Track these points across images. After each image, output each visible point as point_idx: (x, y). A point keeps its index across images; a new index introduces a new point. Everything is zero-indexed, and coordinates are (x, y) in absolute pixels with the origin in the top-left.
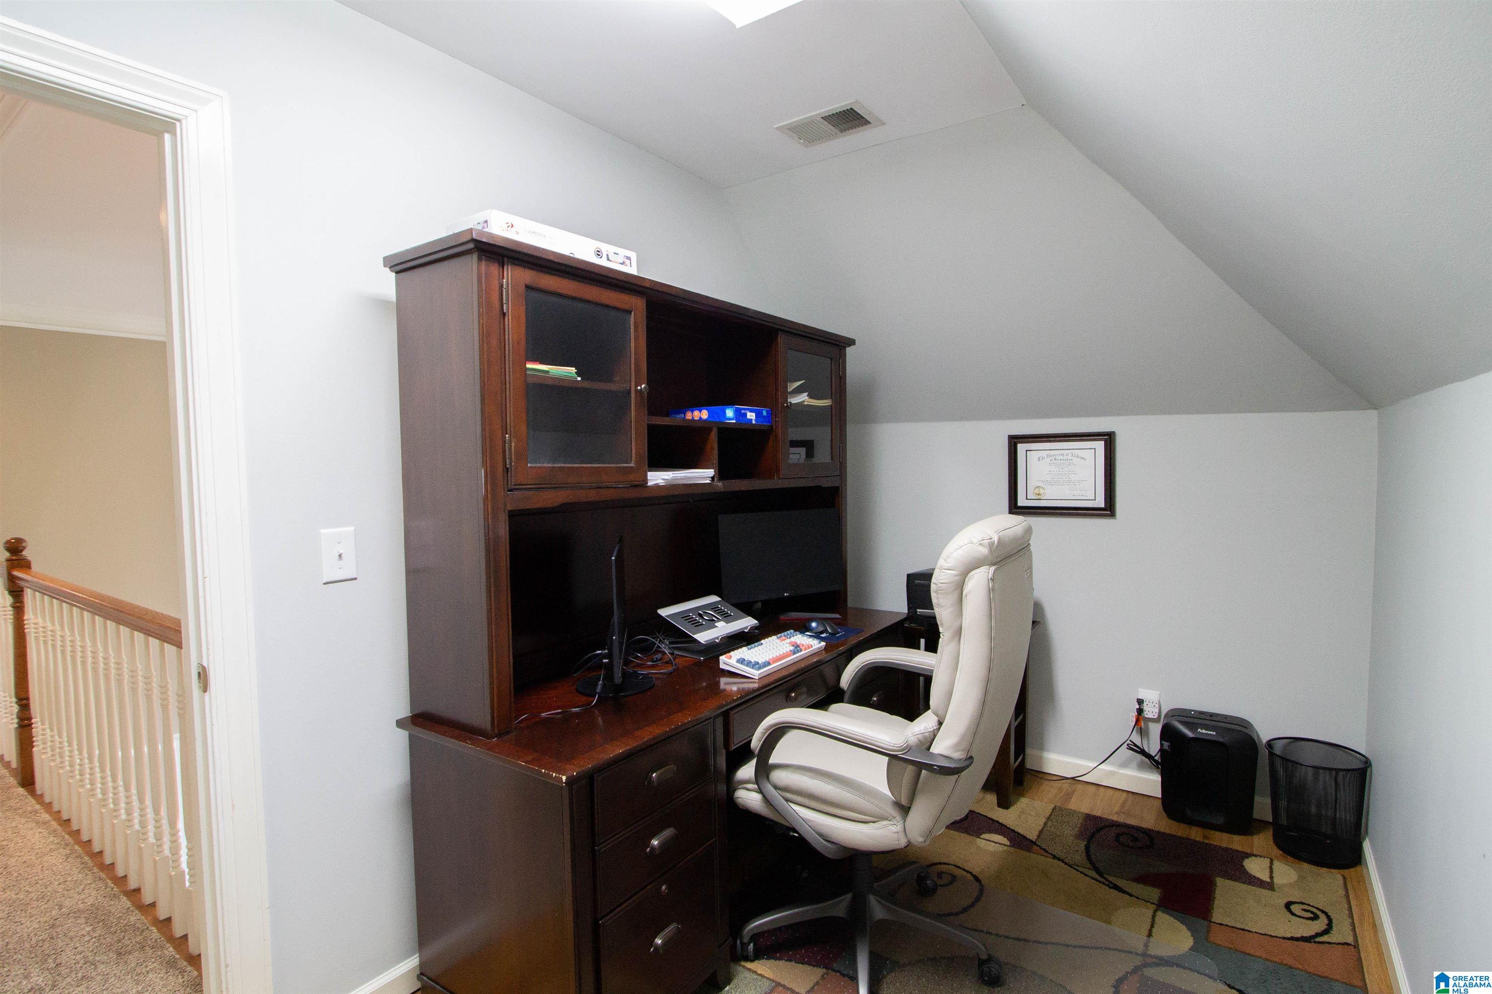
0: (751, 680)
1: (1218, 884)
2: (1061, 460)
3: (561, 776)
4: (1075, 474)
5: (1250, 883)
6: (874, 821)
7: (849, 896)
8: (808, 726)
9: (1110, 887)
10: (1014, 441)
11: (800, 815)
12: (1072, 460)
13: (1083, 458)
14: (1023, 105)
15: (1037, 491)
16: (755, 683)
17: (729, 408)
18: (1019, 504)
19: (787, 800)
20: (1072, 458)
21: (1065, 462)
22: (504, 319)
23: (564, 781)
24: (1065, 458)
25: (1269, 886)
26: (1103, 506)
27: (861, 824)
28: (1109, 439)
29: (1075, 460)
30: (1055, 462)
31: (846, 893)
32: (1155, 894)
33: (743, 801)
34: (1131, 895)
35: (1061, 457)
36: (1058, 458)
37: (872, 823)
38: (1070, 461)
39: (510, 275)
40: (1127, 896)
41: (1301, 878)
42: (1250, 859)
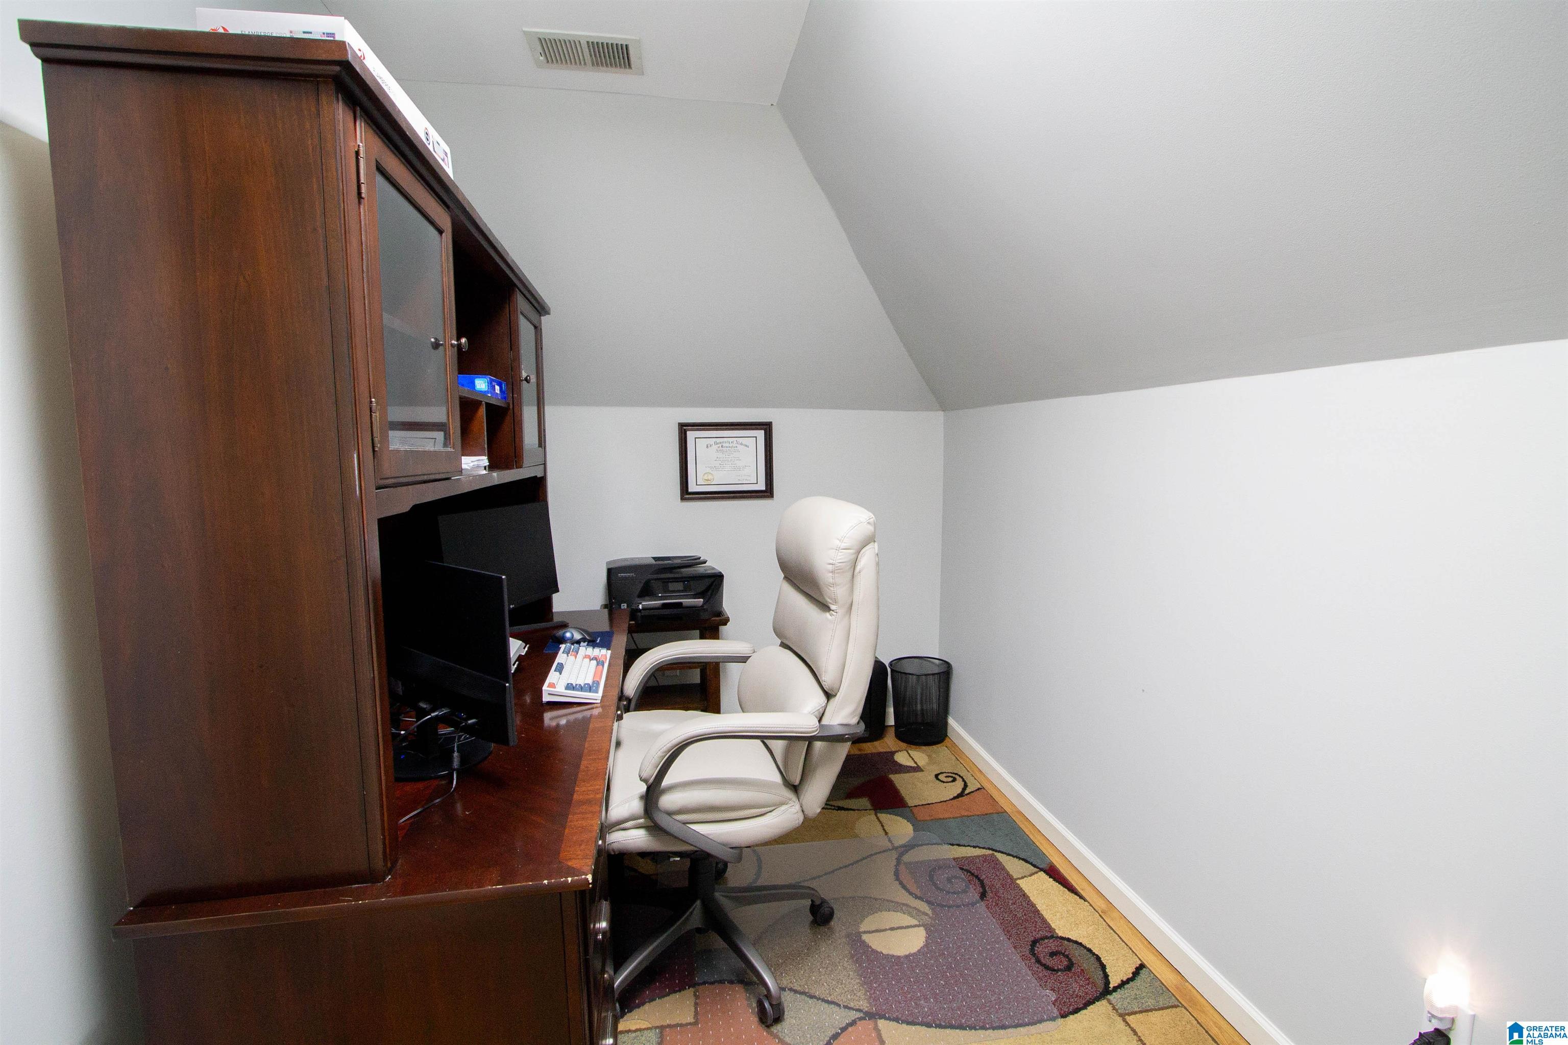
0: (593, 706)
1: (893, 779)
2: (727, 447)
3: (583, 877)
4: (740, 460)
5: (908, 772)
6: (771, 810)
7: (698, 903)
8: (710, 734)
9: (837, 810)
10: (684, 429)
11: (701, 833)
12: (736, 447)
13: (746, 446)
14: (772, 105)
15: (706, 477)
16: (597, 707)
17: (480, 378)
18: (690, 490)
19: (685, 823)
20: (737, 445)
21: (730, 449)
22: (359, 208)
23: (591, 881)
24: (731, 445)
25: (918, 769)
26: (764, 488)
27: (759, 818)
28: (767, 428)
29: (740, 448)
30: (722, 449)
31: (694, 901)
32: (864, 802)
33: (622, 843)
34: (854, 810)
35: (727, 445)
36: (724, 445)
37: (770, 813)
38: (736, 449)
39: (363, 137)
40: (852, 812)
41: (929, 756)
42: (896, 754)
